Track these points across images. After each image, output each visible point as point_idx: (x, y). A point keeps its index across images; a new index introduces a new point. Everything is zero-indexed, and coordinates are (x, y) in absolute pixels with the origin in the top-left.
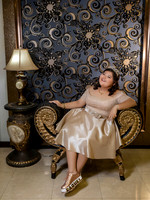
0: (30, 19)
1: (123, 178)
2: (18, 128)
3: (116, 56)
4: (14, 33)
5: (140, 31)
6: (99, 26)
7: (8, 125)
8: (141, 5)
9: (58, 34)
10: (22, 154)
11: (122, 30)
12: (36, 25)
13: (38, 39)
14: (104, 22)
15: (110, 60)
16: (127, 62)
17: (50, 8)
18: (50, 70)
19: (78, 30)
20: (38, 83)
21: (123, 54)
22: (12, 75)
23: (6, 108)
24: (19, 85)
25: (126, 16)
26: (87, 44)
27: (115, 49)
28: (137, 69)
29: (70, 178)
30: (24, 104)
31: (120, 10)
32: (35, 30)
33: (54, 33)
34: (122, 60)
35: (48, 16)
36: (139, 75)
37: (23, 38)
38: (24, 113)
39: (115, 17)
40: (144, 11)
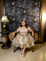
0: (7, 7)
2: (4, 38)
3: (32, 18)
5: (39, 11)
7: (1, 38)
8: (40, 3)
9: (16, 11)
10: (6, 45)
11: (34, 10)
14: (29, 8)
15: (31, 19)
16: (35, 20)
18: (13, 22)
19: (21, 10)
20: (10, 25)
21: (34, 17)
23: (1, 33)
25: (35, 6)
26: (24, 14)
27: (32, 16)
28: (38, 21)
30: (6, 32)
31: (34, 4)
34: (34, 19)
36: (39, 23)
37: (5, 12)
38: (6, 34)
40: (40, 5)
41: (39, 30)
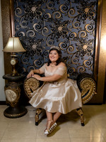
0: (20, 17)
1: (83, 125)
2: (12, 91)
3: (78, 43)
4: (9, 26)
5: (94, 26)
6: (67, 22)
9: (39, 27)
10: (15, 109)
11: (82, 25)
12: (24, 21)
13: (25, 30)
14: (70, 20)
15: (74, 45)
16: (85, 47)
17: (34, 9)
18: (33, 52)
19: (53, 25)
20: (25, 61)
21: (83, 42)
22: (8, 55)
23: (4, 78)
24: (13, 62)
25: (85, 16)
26: (59, 34)
27: (77, 38)
28: (92, 52)
29: (49, 124)
30: (16, 75)
31: (81, 11)
32: (24, 24)
33: (36, 26)
34: (82, 46)
35: (32, 15)
36: (93, 56)
37: (15, 30)
38: (16, 81)
39: (78, 16)
40: (97, 13)
41: (93, 71)
